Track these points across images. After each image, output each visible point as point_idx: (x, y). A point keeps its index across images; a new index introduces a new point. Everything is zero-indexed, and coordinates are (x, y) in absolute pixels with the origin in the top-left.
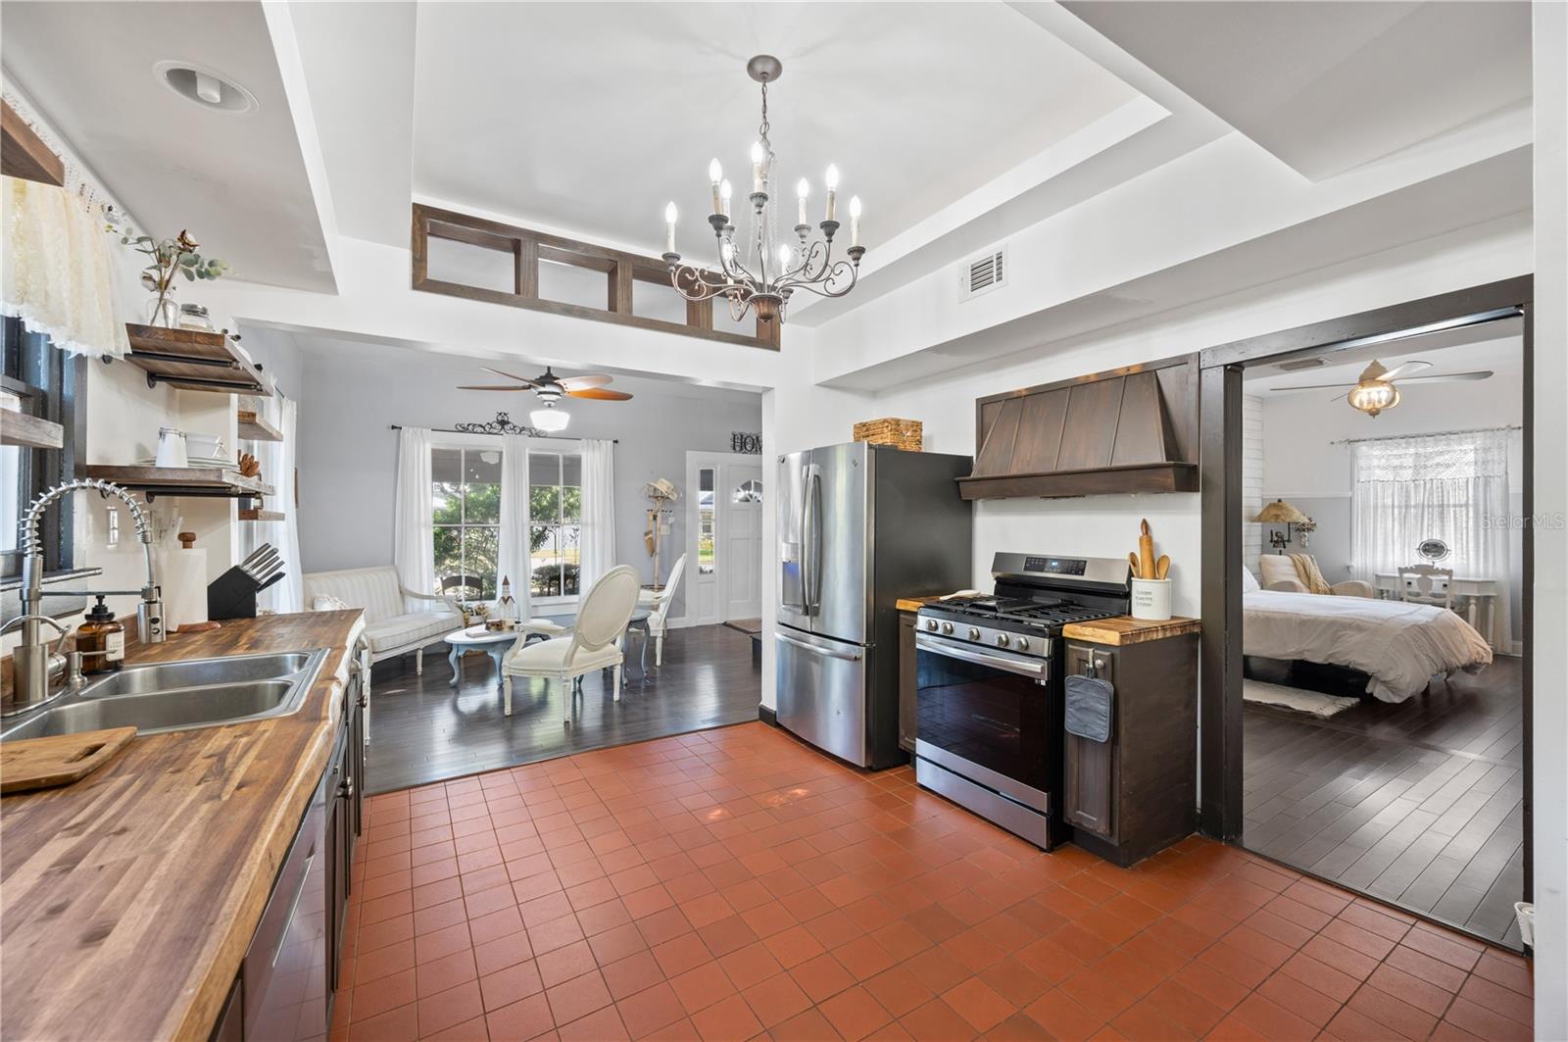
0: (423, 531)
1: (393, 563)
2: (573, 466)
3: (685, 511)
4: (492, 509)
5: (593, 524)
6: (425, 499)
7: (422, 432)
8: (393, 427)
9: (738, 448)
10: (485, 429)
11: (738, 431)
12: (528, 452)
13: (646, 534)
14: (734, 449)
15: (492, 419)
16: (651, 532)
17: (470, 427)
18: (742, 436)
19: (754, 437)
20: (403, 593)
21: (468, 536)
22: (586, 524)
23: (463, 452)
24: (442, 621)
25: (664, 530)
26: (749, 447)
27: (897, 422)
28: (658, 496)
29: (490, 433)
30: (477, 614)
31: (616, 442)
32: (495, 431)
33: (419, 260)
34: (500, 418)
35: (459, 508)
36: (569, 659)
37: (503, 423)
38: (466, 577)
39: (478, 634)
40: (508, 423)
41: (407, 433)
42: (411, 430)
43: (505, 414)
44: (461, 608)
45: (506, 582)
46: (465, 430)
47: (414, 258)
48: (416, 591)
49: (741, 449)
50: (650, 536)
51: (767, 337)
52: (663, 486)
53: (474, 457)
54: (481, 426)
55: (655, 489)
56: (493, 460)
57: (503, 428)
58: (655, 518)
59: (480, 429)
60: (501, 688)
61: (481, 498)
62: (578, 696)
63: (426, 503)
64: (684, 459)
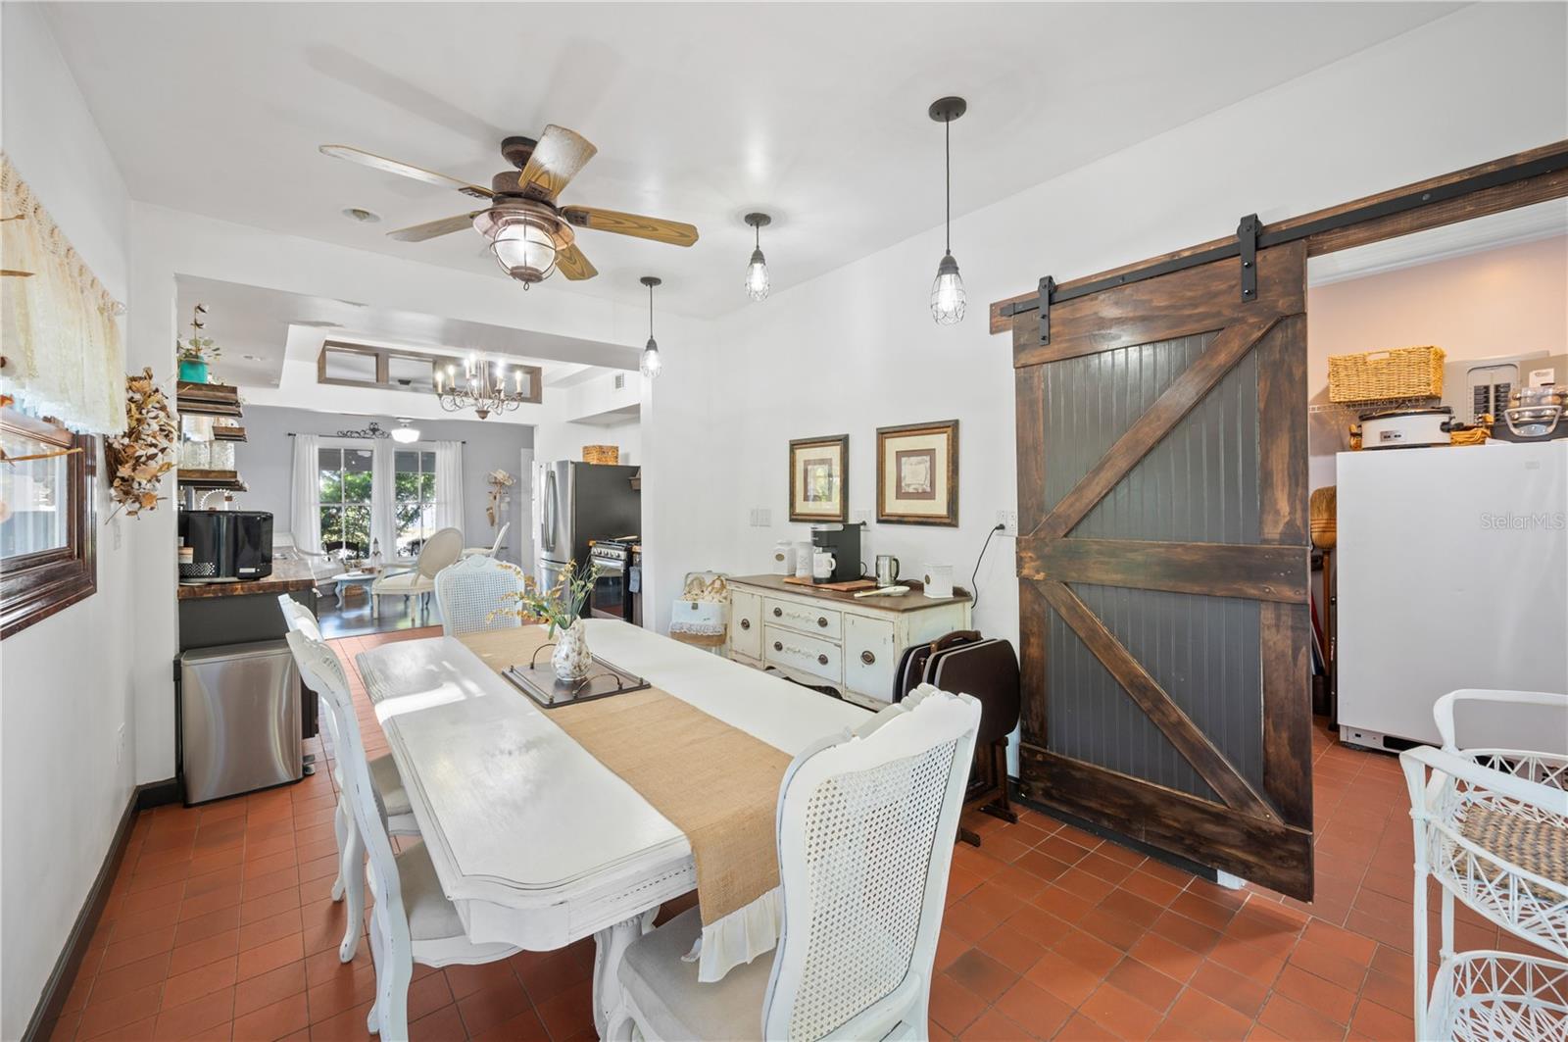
0: (313, 508)
1: (290, 531)
2: (429, 459)
3: (520, 493)
4: (365, 491)
5: (446, 503)
6: (314, 481)
7: (311, 437)
8: (290, 435)
10: (361, 435)
12: (394, 450)
13: (488, 510)
15: (366, 427)
16: (491, 508)
17: (349, 434)
21: (347, 514)
22: (440, 503)
23: (342, 451)
25: (504, 507)
27: (601, 447)
28: (497, 483)
29: (364, 437)
30: (355, 566)
31: (464, 443)
32: (368, 436)
33: (321, 369)
34: (372, 427)
35: (340, 489)
36: (415, 582)
37: (374, 430)
38: (346, 543)
39: (356, 574)
40: (378, 430)
41: (300, 438)
42: (303, 436)
43: (376, 424)
44: (342, 562)
45: (376, 542)
46: (345, 435)
47: (319, 368)
48: (308, 549)
50: (491, 510)
51: (535, 397)
52: (501, 475)
53: (352, 453)
54: (357, 432)
55: (496, 478)
56: (367, 454)
57: (373, 433)
58: (495, 498)
59: (357, 435)
60: (372, 608)
61: (358, 481)
62: (425, 612)
63: (314, 484)
64: (520, 454)
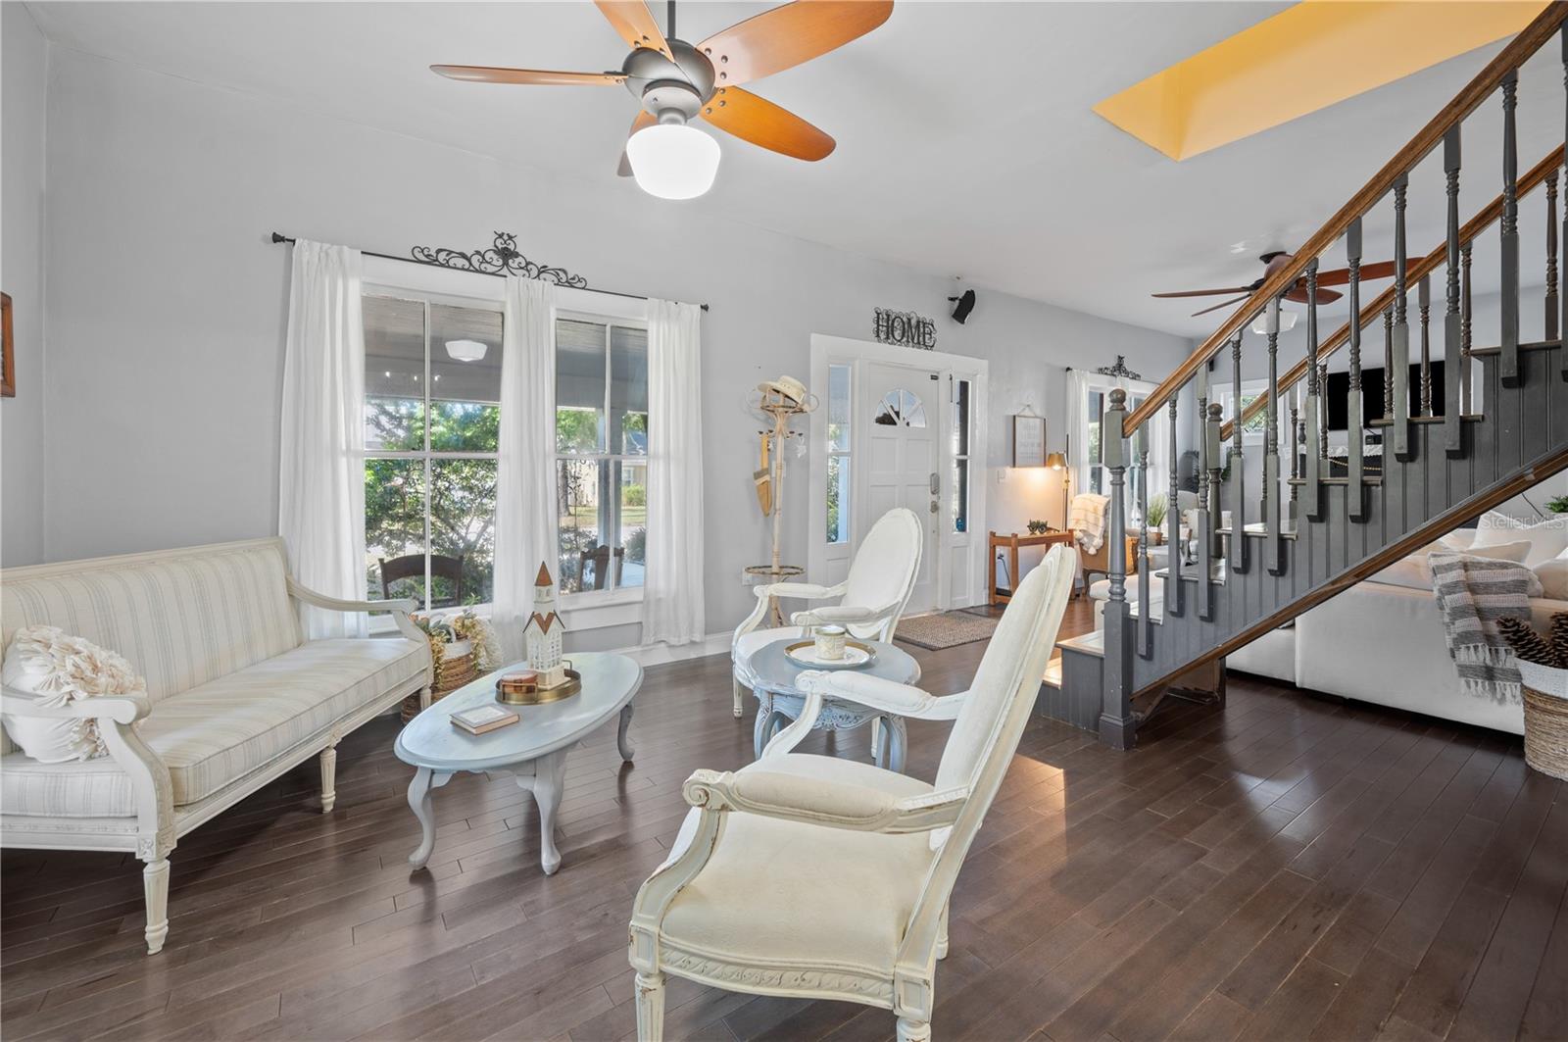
0: (343, 463)
1: (277, 534)
5: (667, 455)
7: (340, 253)
8: (277, 238)
9: (883, 336)
10: (471, 263)
11: (883, 308)
12: (554, 314)
13: (758, 475)
14: (878, 336)
15: (486, 243)
16: (763, 473)
17: (442, 257)
18: (888, 316)
19: (905, 319)
20: (296, 597)
22: (656, 457)
23: (429, 305)
24: (386, 669)
26: (897, 334)
28: (779, 406)
29: (477, 271)
30: (459, 637)
31: (705, 308)
32: (491, 269)
34: (500, 244)
37: (506, 255)
38: (432, 557)
40: (517, 255)
41: (306, 252)
42: (317, 245)
43: (510, 238)
44: (424, 627)
46: (432, 261)
48: (328, 592)
49: (888, 338)
50: (767, 478)
54: (463, 256)
55: (775, 393)
57: (506, 263)
58: (769, 447)
59: (460, 262)
64: (809, 347)
